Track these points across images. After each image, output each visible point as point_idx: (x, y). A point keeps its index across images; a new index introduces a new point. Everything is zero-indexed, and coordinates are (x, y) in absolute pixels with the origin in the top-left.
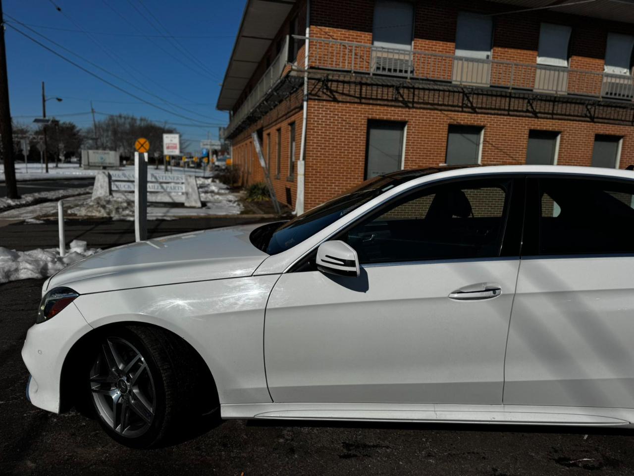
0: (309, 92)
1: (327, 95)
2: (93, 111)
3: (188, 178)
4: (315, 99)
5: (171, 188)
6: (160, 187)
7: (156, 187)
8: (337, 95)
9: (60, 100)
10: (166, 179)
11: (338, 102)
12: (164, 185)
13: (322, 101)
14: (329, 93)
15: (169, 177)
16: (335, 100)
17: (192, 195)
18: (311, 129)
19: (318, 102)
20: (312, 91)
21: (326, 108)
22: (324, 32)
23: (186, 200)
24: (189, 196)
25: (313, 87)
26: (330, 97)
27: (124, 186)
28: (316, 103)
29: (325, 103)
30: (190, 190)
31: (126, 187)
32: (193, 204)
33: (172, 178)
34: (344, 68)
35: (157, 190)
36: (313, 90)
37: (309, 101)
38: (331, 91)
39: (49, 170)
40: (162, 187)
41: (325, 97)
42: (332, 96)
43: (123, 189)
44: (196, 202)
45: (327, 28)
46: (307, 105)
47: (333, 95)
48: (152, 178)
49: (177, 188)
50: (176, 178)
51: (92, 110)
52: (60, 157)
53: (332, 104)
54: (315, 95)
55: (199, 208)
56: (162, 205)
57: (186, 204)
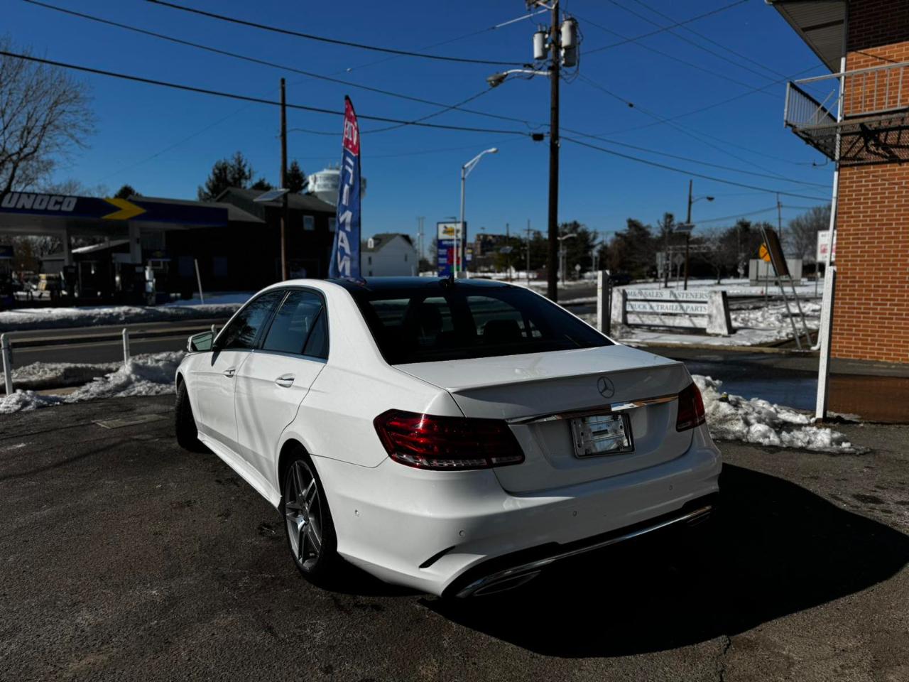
0: (842, 155)
1: (878, 154)
2: (779, 205)
3: (713, 295)
4: (852, 166)
5: (692, 308)
6: (679, 308)
7: (674, 307)
8: (896, 152)
9: (710, 199)
10: (686, 297)
11: (901, 162)
12: (685, 305)
13: (865, 166)
14: (881, 151)
15: (691, 294)
16: (894, 160)
17: (716, 318)
18: (844, 213)
19: (857, 169)
20: (847, 153)
21: (873, 176)
22: (872, 56)
23: (708, 325)
24: (713, 319)
25: (849, 146)
26: (886, 157)
27: (639, 307)
28: (855, 170)
29: (872, 168)
30: (715, 312)
31: (641, 307)
32: (717, 331)
33: (694, 295)
34: (896, 106)
35: (676, 312)
36: (849, 151)
37: (841, 169)
38: (886, 147)
39: (688, 288)
40: (682, 308)
41: (873, 158)
42: (888, 155)
43: (638, 310)
44: (721, 327)
45: (879, 48)
46: (839, 175)
47: (890, 152)
48: (670, 297)
49: (699, 309)
50: (699, 296)
51: (779, 203)
52: (739, 270)
53: (888, 167)
54: (854, 158)
55: (724, 336)
56: (682, 331)
57: (709, 331)
